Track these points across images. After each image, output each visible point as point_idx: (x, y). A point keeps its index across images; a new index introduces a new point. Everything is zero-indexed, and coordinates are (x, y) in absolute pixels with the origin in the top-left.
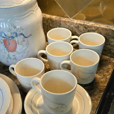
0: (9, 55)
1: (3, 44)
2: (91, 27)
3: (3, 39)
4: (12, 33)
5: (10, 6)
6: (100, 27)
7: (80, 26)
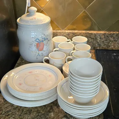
0: (39, 54)
1: (36, 46)
2: (77, 33)
3: (37, 43)
4: (43, 39)
5: (41, 23)
6: (82, 32)
7: (70, 34)
